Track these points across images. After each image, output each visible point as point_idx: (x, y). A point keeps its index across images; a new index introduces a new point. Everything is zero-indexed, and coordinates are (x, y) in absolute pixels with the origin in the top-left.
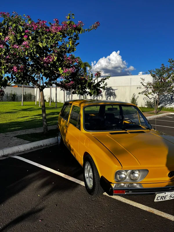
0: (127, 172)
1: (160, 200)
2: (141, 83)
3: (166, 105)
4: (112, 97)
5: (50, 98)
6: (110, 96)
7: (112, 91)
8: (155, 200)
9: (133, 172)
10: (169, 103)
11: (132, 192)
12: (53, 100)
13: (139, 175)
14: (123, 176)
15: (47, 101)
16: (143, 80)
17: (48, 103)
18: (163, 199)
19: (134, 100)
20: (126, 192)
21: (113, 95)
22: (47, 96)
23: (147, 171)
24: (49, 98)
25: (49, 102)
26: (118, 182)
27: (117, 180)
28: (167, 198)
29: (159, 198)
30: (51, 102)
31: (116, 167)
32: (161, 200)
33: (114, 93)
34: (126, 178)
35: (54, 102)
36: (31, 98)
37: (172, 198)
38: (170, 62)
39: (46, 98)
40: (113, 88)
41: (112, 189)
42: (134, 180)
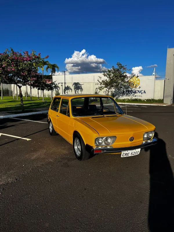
0: (102, 139)
1: (124, 157)
2: (98, 80)
3: (119, 96)
4: (79, 90)
5: (27, 93)
6: (78, 90)
7: (79, 85)
8: (122, 157)
9: (107, 139)
10: (121, 95)
11: (106, 151)
12: (29, 94)
13: (111, 141)
14: (100, 142)
15: (24, 96)
16: (101, 78)
17: (25, 98)
18: (127, 155)
19: (96, 93)
20: (103, 151)
21: (80, 89)
22: (23, 91)
23: (116, 137)
24: (25, 93)
25: (25, 96)
26: (97, 146)
27: (96, 145)
28: (130, 155)
29: (124, 155)
30: (28, 96)
31: (95, 136)
32: (126, 156)
33: (81, 87)
34: (102, 143)
35: (30, 96)
36: (8, 93)
37: (133, 155)
38: (118, 65)
39: (23, 93)
40: (81, 84)
41: (93, 150)
42: (108, 144)
